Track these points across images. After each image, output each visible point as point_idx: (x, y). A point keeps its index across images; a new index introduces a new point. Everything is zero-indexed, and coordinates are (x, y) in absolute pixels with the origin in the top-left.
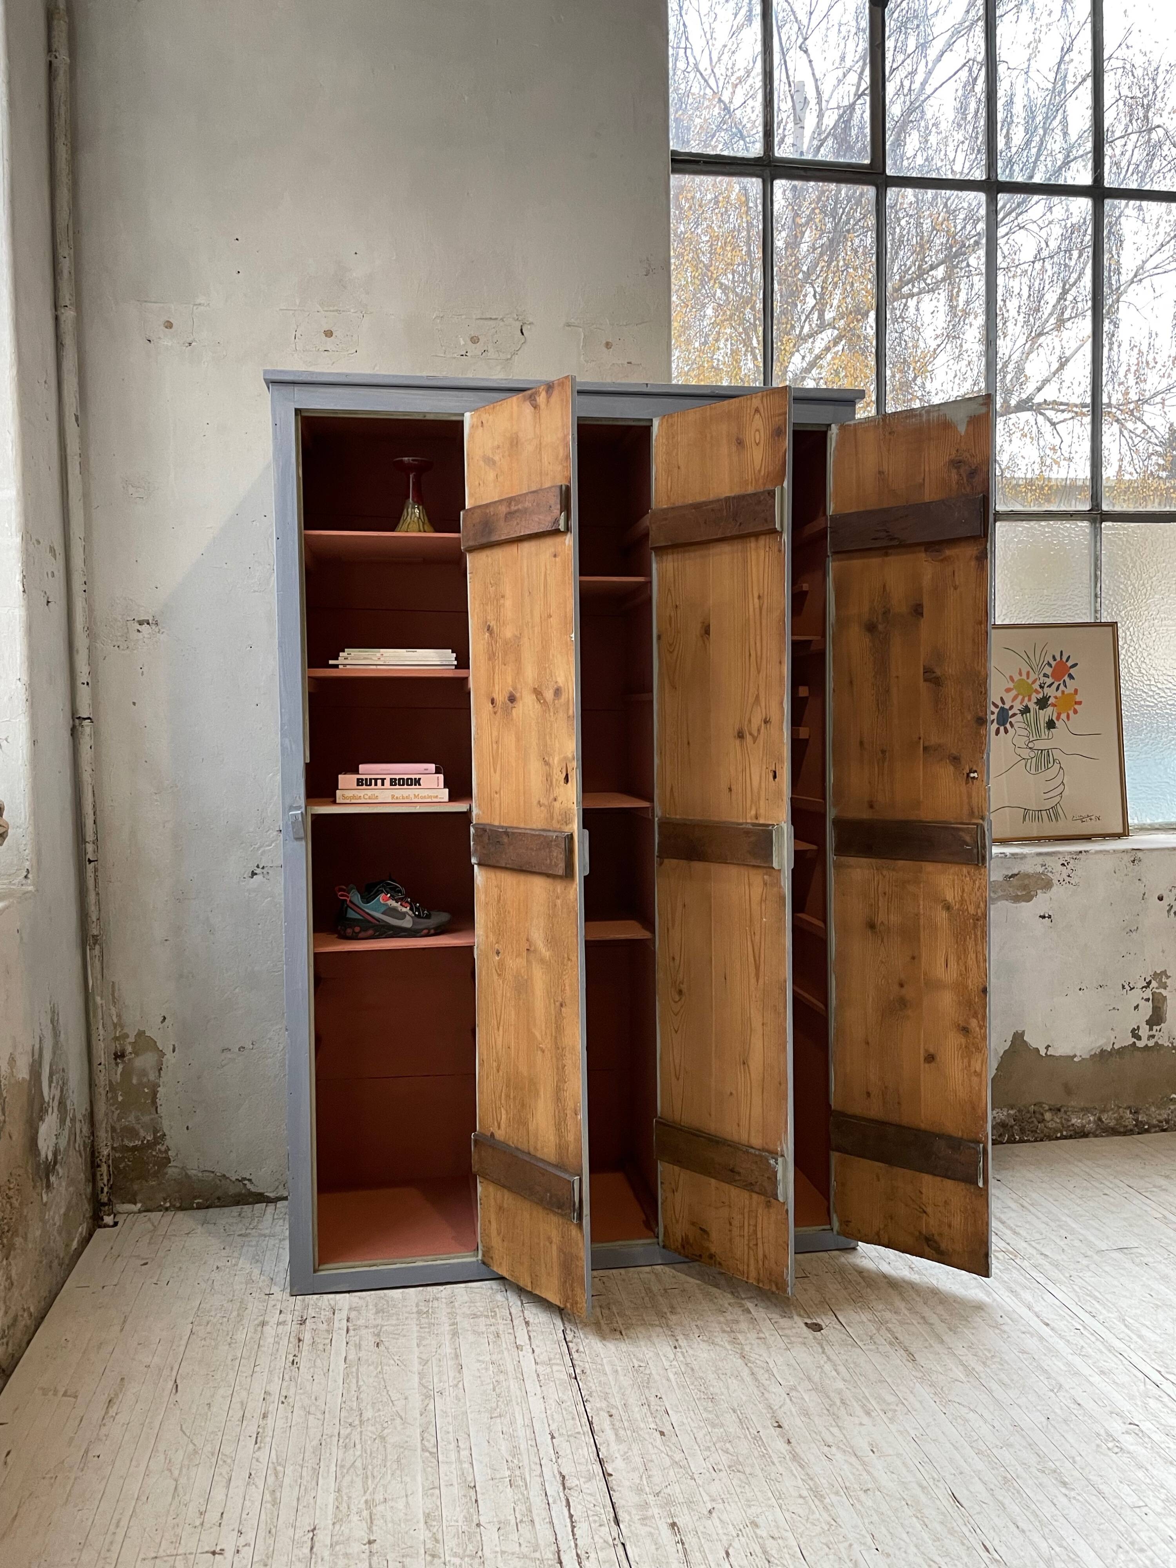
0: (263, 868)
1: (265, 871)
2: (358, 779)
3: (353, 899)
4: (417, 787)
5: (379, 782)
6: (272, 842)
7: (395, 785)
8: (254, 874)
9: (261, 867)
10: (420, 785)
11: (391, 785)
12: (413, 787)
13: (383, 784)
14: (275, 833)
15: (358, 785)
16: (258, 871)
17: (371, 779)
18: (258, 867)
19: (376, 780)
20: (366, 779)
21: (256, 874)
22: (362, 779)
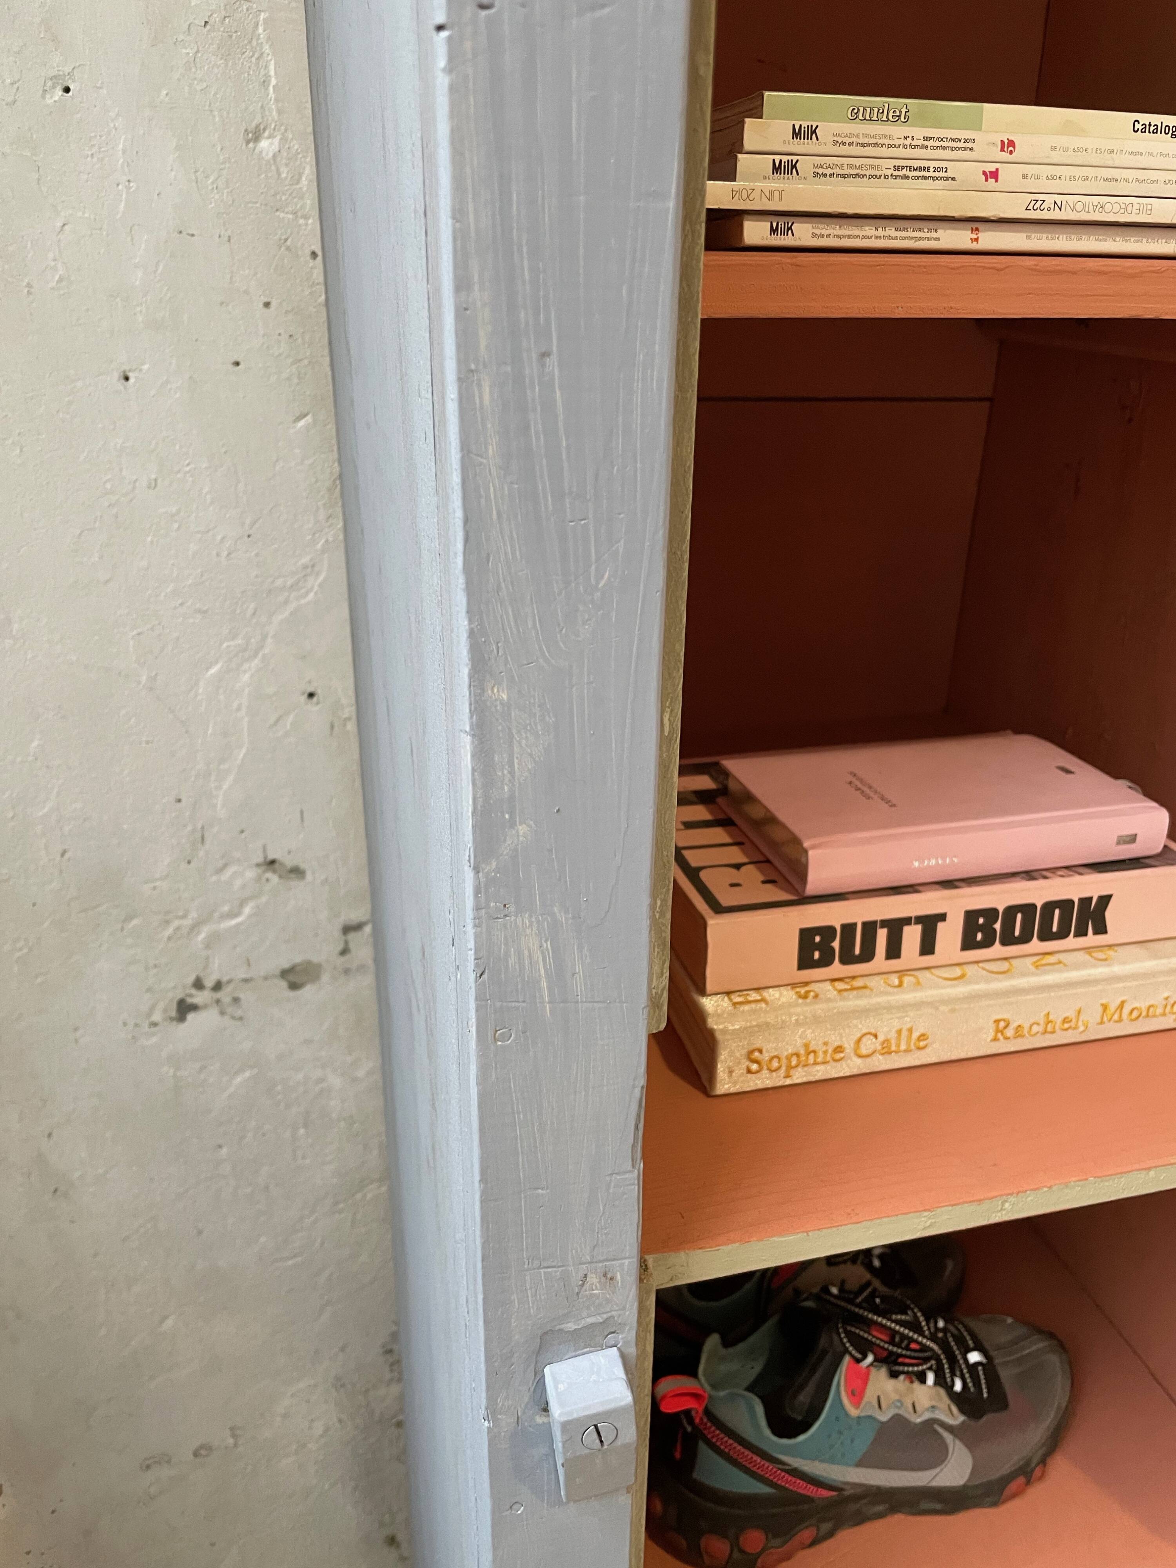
0: (218, 986)
1: (225, 995)
2: (806, 935)
3: (725, 1414)
4: (1091, 939)
5: (912, 935)
6: (242, 903)
7: (988, 943)
8: (184, 1009)
9: (209, 983)
10: (1101, 929)
11: (968, 943)
12: (1071, 941)
13: (928, 947)
14: (250, 874)
15: (805, 962)
16: (199, 998)
17: (870, 928)
18: (198, 984)
19: (896, 927)
20: (848, 929)
21: (194, 1008)
22: (828, 932)
